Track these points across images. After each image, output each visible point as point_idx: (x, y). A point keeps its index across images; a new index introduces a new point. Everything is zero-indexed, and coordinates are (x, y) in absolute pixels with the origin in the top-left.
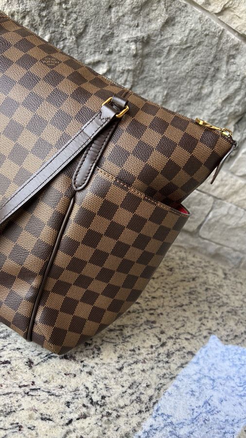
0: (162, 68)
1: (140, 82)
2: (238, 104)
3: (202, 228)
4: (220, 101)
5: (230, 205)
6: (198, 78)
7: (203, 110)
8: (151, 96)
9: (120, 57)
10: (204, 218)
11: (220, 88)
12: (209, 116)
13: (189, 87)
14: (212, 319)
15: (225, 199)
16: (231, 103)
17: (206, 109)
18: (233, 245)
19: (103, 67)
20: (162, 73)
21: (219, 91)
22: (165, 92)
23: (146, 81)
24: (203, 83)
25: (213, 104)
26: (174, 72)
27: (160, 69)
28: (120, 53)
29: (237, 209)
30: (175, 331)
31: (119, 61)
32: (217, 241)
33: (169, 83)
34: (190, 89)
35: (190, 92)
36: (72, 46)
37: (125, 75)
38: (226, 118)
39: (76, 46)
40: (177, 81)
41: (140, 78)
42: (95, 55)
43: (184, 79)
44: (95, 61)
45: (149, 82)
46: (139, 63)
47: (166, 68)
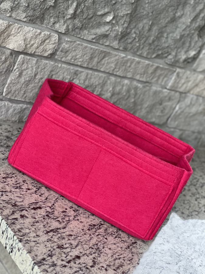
0: (150, 5)
1: (133, 19)
2: (202, 20)
3: (170, 119)
4: (190, 20)
5: (192, 96)
6: (174, 6)
7: (176, 29)
8: (140, 27)
9: (122, 5)
10: (171, 111)
11: (190, 11)
12: (181, 33)
13: (167, 14)
14: (202, 198)
15: (189, 92)
16: (196, 20)
17: (179, 27)
18: (192, 129)
19: (110, 16)
20: (149, 10)
21: (189, 13)
22: (151, 22)
23: (137, 17)
24: (177, 9)
25: (184, 23)
26: (157, 6)
27: (148, 7)
28: (122, 2)
29: (197, 99)
30: (188, 211)
31: (121, 8)
32: (181, 128)
33: (154, 15)
34: (167, 16)
35: (167, 17)
36: (90, 5)
37: (125, 18)
38: (193, 32)
39: (92, 4)
40: (159, 12)
41: (134, 16)
42: (105, 8)
43: (164, 9)
44: (105, 13)
45: (139, 18)
46: (135, 7)
47: (152, 4)
